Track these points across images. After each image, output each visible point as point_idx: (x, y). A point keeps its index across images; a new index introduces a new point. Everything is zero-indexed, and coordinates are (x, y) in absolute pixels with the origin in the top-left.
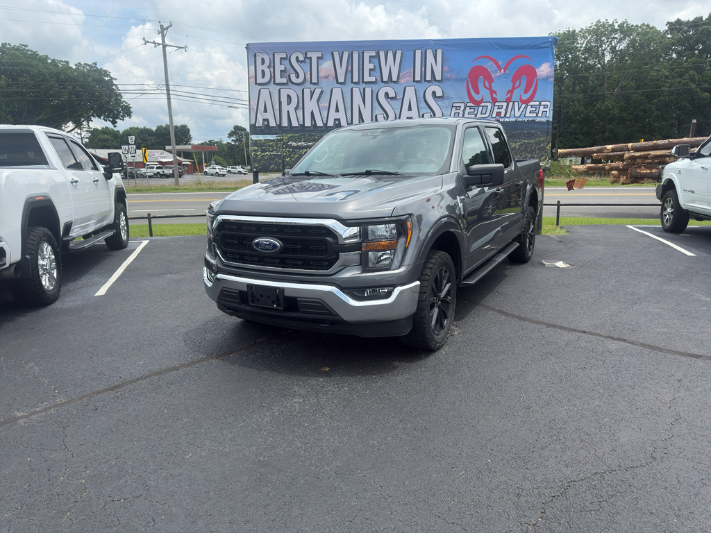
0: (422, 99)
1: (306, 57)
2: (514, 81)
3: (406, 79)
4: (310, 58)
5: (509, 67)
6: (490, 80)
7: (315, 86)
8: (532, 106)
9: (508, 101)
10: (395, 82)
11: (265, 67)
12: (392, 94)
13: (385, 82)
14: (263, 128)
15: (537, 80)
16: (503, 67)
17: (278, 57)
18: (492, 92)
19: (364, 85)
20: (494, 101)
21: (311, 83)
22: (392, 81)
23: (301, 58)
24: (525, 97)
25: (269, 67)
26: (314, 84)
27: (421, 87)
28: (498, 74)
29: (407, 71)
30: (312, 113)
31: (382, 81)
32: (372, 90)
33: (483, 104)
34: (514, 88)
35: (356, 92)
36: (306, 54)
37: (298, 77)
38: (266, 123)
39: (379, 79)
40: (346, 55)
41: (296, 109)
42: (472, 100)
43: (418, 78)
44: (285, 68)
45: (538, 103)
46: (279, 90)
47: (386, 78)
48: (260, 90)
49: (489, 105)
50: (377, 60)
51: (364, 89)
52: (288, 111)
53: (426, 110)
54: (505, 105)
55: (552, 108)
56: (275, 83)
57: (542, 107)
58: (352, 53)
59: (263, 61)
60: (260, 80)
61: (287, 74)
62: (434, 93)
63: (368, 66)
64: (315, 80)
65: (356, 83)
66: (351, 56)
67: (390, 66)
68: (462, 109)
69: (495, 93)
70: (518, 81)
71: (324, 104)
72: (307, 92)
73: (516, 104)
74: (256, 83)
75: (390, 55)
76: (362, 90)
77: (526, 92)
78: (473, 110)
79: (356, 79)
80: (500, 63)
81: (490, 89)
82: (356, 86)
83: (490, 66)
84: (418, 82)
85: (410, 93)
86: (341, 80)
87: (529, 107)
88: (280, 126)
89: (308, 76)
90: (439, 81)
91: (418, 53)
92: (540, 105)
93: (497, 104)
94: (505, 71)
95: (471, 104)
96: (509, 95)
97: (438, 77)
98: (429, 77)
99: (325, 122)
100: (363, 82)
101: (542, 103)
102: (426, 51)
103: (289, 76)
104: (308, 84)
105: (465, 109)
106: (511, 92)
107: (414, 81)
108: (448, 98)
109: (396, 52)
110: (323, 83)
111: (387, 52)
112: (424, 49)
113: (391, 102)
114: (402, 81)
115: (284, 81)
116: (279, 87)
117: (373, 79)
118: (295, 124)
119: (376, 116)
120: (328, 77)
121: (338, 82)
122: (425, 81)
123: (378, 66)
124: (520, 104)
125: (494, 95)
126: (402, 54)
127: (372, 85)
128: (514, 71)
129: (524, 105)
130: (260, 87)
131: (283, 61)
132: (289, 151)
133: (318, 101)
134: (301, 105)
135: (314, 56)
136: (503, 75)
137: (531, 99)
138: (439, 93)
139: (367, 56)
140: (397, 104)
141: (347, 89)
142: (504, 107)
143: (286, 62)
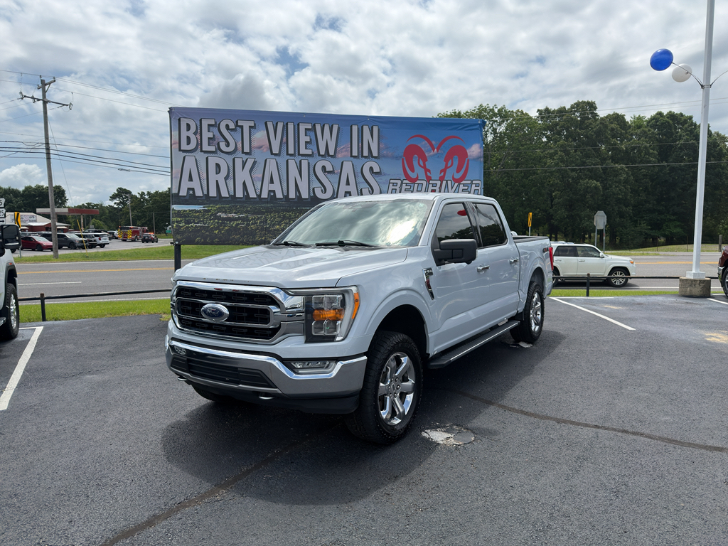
0: (360, 174)
1: (237, 125)
2: (446, 160)
3: (343, 154)
4: (242, 127)
5: (442, 147)
6: (425, 159)
7: (248, 156)
8: (464, 185)
9: (441, 179)
10: (332, 156)
11: (191, 134)
12: (329, 168)
13: (322, 156)
14: (187, 198)
15: (468, 160)
16: (436, 146)
17: (205, 123)
18: (427, 170)
19: (300, 158)
20: (429, 179)
21: (243, 152)
22: (329, 156)
23: (232, 126)
24: (458, 176)
25: (195, 133)
26: (246, 154)
27: (358, 163)
28: (432, 153)
29: (344, 145)
30: (244, 184)
31: (319, 155)
32: (309, 163)
33: (418, 182)
34: (447, 167)
35: (292, 164)
36: (237, 122)
37: (228, 145)
38: (191, 192)
39: (316, 152)
40: (280, 126)
41: (226, 179)
42: (408, 177)
43: (355, 153)
44: (214, 136)
45: (469, 182)
46: (207, 158)
47: (322, 152)
48: (184, 158)
49: (424, 183)
50: (313, 133)
51: (300, 161)
52: (217, 181)
53: (363, 185)
54: (439, 183)
55: (483, 187)
56: (201, 151)
57: (474, 186)
58: (287, 124)
59: (188, 127)
60: (184, 146)
61: (215, 142)
62: (371, 169)
63: (304, 139)
64: (247, 149)
65: (291, 155)
66: (286, 127)
67: (327, 140)
68: (399, 185)
69: (429, 171)
70: (450, 161)
71: (258, 174)
72: (239, 163)
73: (449, 182)
74: (180, 150)
75: (327, 128)
76: (298, 163)
77: (458, 171)
78: (409, 187)
79: (291, 151)
80: (433, 142)
81: (424, 167)
82: (291, 158)
83: (423, 145)
84: (355, 157)
85: (348, 167)
86: (276, 150)
87: (461, 186)
88: (207, 196)
89: (239, 145)
90: (375, 157)
91: (355, 128)
92: (472, 183)
93: (431, 182)
94: (438, 151)
95: (407, 182)
96: (442, 174)
97: (375, 154)
98: (366, 153)
99: (258, 193)
100: (299, 154)
101: (474, 182)
102: (362, 127)
103: (218, 144)
104: (239, 153)
105: (401, 185)
106: (444, 171)
107: (351, 156)
108: (385, 175)
109: (332, 126)
110: (256, 153)
111: (324, 126)
112: (360, 125)
113: (329, 176)
114: (339, 156)
115: (213, 148)
116: (206, 155)
117: (309, 152)
118: (224, 194)
119: (314, 189)
120: (262, 147)
121: (272, 153)
122: (363, 156)
123: (314, 139)
124: (453, 183)
125: (428, 174)
126: (339, 128)
127: (309, 158)
128: (447, 152)
129: (456, 184)
130: (185, 154)
131: (211, 128)
132: (218, 223)
133: (251, 171)
134: (231, 176)
135: (246, 125)
136: (436, 154)
137: (463, 178)
138: (376, 169)
139: (303, 127)
140: (335, 178)
141: (282, 160)
142: (438, 186)
143: (215, 130)
